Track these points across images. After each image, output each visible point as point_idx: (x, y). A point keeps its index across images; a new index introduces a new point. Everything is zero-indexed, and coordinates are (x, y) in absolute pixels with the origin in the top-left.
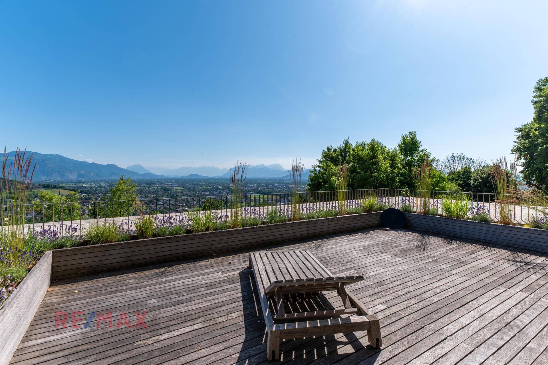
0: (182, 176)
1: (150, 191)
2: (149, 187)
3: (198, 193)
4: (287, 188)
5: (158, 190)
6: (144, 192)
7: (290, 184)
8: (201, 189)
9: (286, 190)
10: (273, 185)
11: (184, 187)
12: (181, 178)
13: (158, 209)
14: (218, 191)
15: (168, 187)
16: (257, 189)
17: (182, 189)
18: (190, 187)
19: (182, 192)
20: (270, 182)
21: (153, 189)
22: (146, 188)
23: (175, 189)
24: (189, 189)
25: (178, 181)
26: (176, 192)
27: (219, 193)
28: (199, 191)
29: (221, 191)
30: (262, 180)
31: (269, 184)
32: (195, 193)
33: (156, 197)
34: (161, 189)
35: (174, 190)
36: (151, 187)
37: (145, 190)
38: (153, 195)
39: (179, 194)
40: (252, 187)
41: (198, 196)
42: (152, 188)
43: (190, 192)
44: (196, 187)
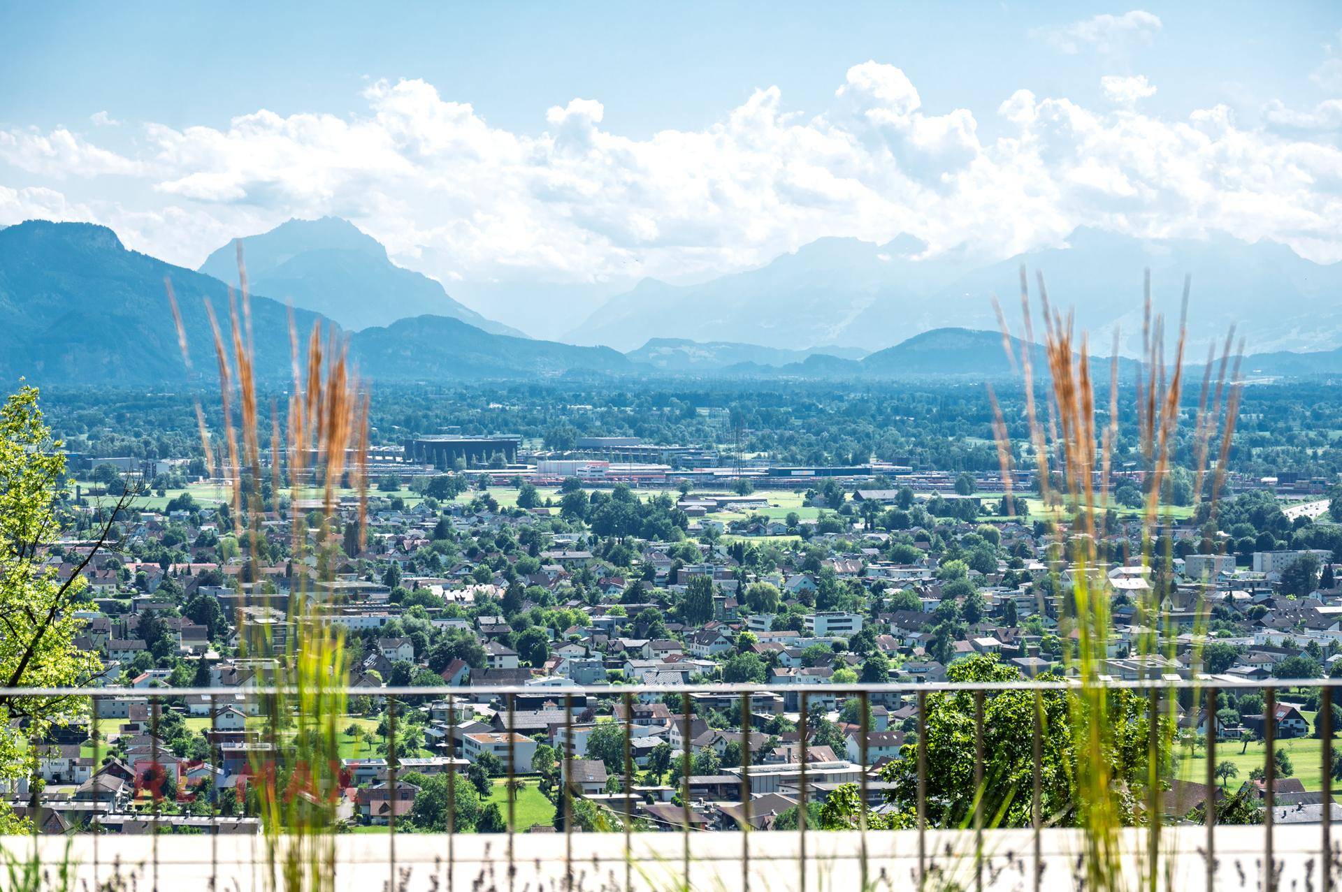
0: (815, 360)
1: (441, 531)
2: (439, 489)
3: (1012, 582)
5: (530, 520)
6: (380, 548)
8: (1042, 528)
11: (834, 500)
13: (524, 759)
14: (1266, 566)
15: (645, 496)
17: (810, 517)
18: (905, 499)
19: (812, 564)
21: (477, 506)
22: (403, 492)
23: (724, 518)
24: (896, 522)
26: (737, 552)
27: (1284, 590)
28: (1020, 552)
29: (1309, 566)
32: (970, 575)
33: (510, 604)
34: (572, 507)
35: (709, 535)
36: (460, 487)
37: (396, 518)
38: (482, 578)
39: (774, 582)
41: (1006, 613)
42: (465, 498)
43: (904, 559)
44: (990, 501)
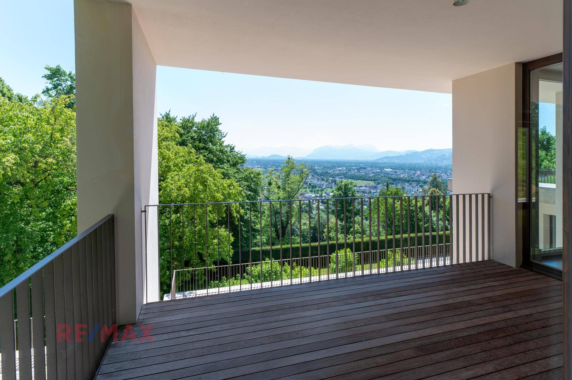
0: (263, 157)
4: (382, 173)
7: (386, 168)
9: (382, 175)
10: (365, 168)
12: (261, 158)
16: (347, 173)
20: (361, 165)
25: (259, 162)
30: (352, 163)
31: (361, 168)
40: (340, 170)
